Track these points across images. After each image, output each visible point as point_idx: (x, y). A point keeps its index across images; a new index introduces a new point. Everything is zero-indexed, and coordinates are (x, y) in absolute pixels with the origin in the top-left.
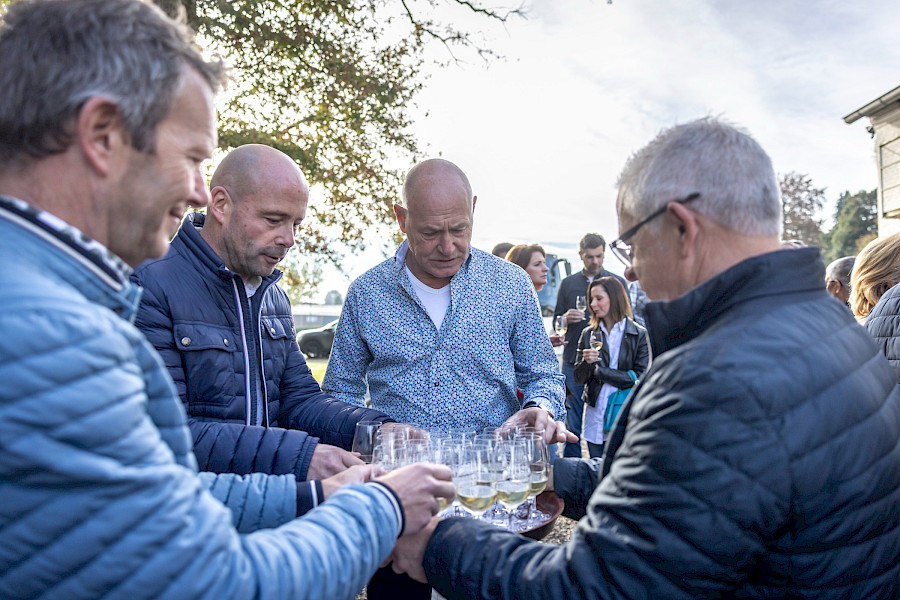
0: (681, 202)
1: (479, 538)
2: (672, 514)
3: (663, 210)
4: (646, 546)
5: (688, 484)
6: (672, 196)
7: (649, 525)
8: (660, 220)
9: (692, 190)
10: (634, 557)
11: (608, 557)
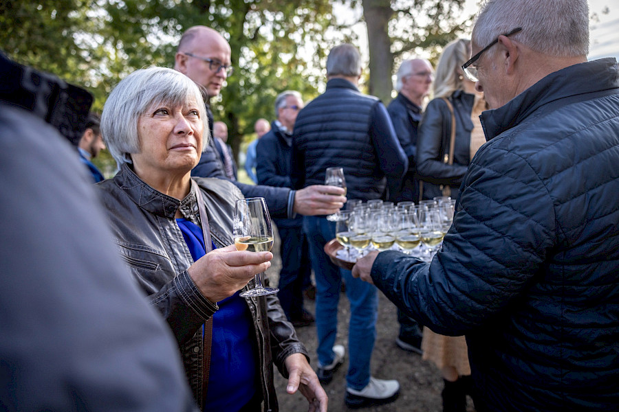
0: (507, 35)
1: (396, 261)
2: (479, 241)
3: (496, 41)
4: (465, 259)
5: (488, 223)
6: (502, 31)
7: (469, 248)
8: (495, 47)
9: (516, 26)
10: (460, 265)
11: (447, 267)
